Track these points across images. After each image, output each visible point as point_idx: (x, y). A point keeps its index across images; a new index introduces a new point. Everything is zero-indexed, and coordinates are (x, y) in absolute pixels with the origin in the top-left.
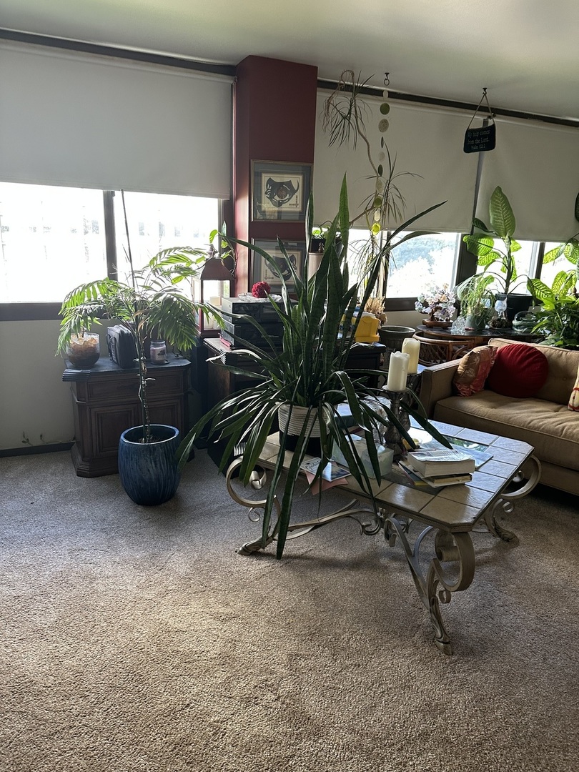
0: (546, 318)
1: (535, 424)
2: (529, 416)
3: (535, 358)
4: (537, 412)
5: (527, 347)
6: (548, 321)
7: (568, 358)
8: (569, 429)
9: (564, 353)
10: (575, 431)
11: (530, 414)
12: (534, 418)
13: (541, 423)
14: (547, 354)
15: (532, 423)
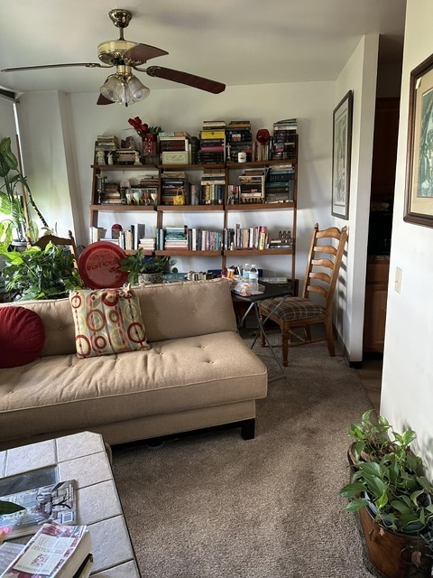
0: (17, 272)
1: (67, 393)
2: (55, 386)
3: (27, 318)
4: (58, 376)
5: (13, 308)
6: (21, 276)
7: (58, 308)
8: (101, 384)
9: (52, 304)
10: (108, 383)
11: (54, 383)
12: (61, 387)
13: (73, 390)
14: (36, 310)
15: (64, 393)
